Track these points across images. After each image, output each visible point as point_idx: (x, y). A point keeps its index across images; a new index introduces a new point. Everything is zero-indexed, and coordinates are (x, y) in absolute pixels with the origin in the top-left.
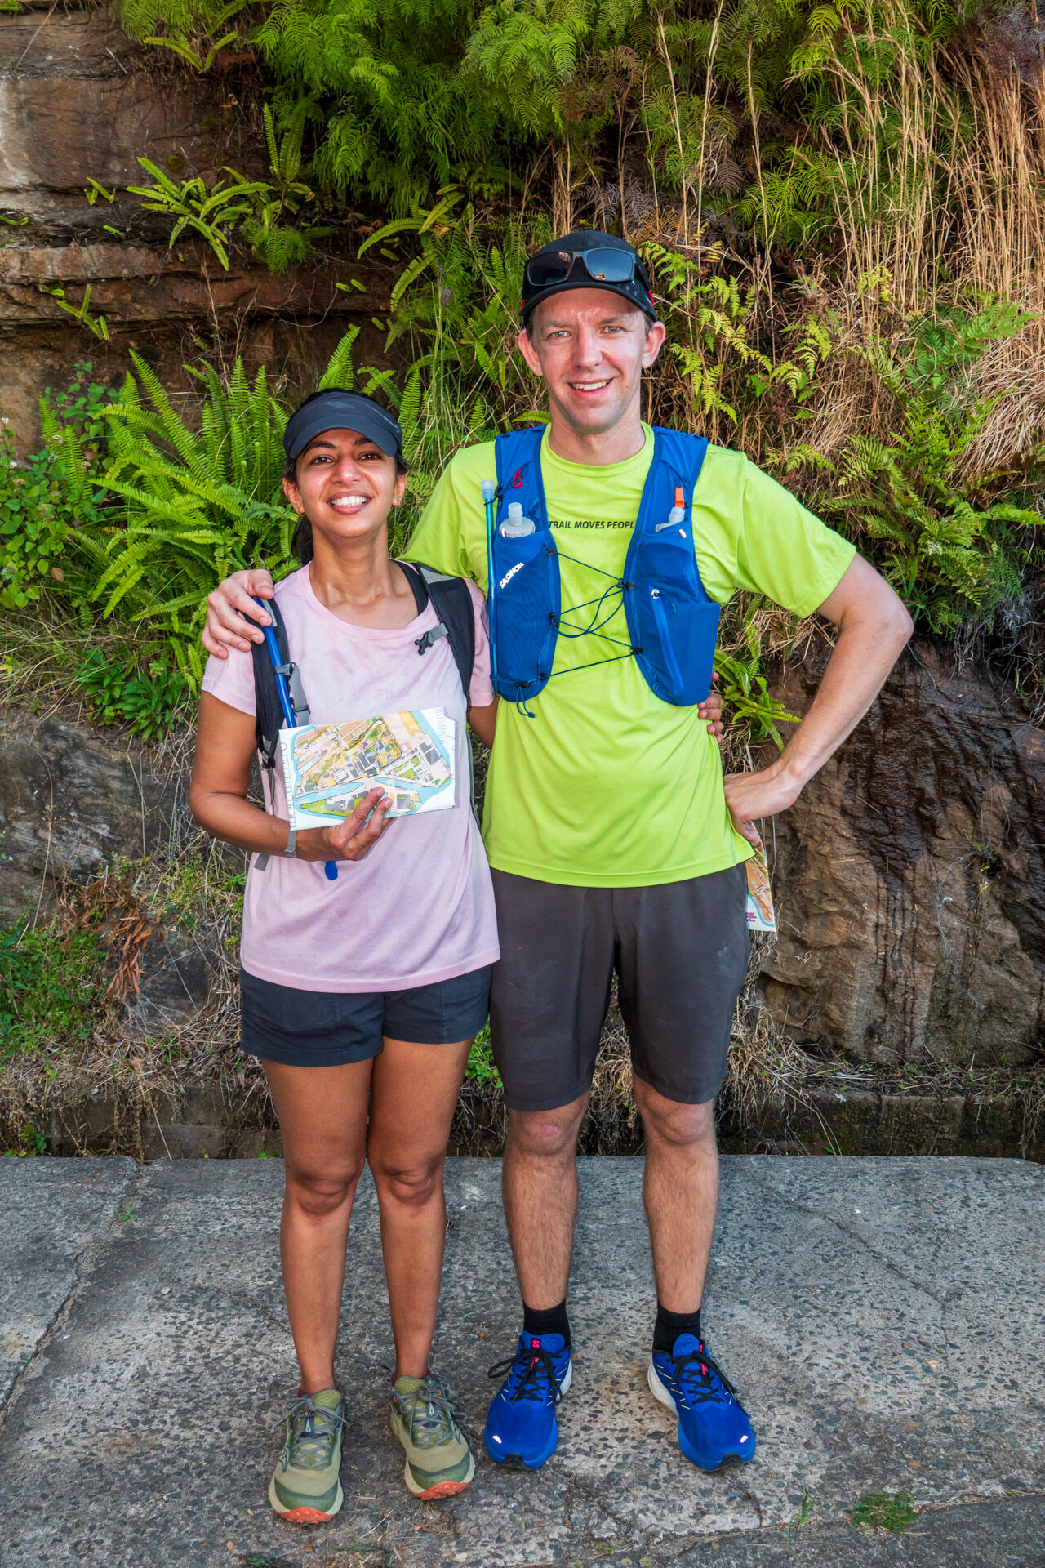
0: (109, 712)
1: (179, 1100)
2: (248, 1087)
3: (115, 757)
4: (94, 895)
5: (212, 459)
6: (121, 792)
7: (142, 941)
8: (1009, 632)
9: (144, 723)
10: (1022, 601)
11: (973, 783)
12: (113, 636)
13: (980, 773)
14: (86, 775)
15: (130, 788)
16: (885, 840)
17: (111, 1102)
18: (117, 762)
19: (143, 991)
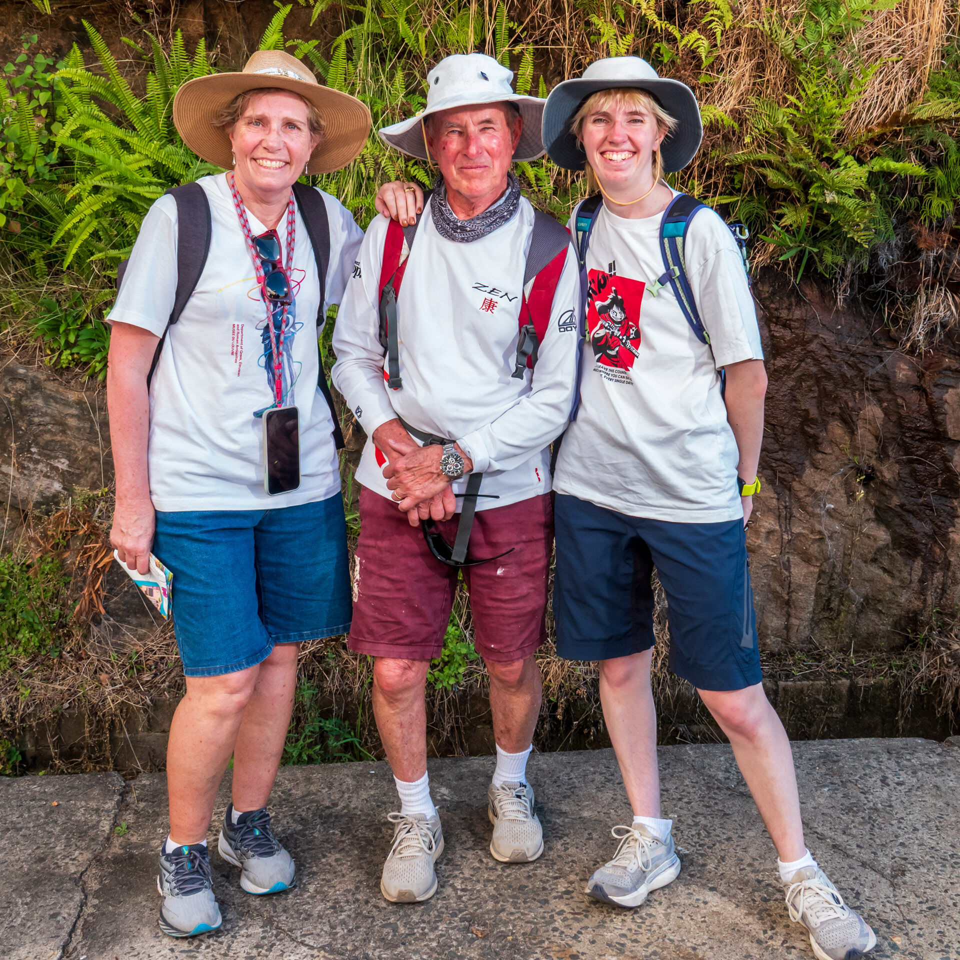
0: (66, 356)
1: (145, 711)
3: (72, 396)
4: (58, 523)
5: (157, 122)
6: (79, 429)
7: (105, 566)
8: (881, 270)
9: (99, 366)
10: (893, 243)
11: (850, 404)
12: (67, 285)
13: (857, 395)
14: (46, 414)
15: (87, 425)
16: (775, 456)
17: (81, 716)
18: (74, 401)
19: (107, 612)
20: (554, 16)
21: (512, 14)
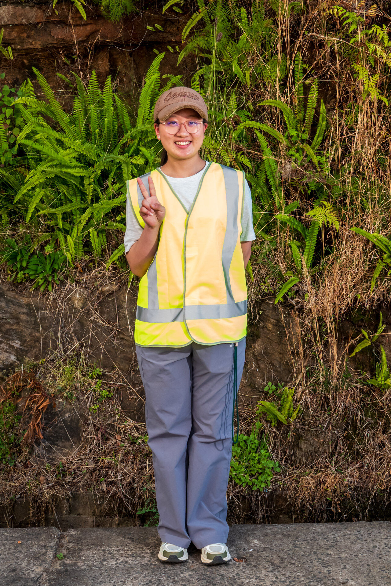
0: (20, 275)
1: (68, 500)
2: (108, 492)
3: (24, 301)
4: (14, 381)
6: (27, 322)
7: (43, 408)
9: (41, 282)
12: (22, 230)
14: (6, 312)
15: (33, 319)
17: (28, 502)
18: (25, 304)
19: (44, 438)
20: (331, 61)
21: (305, 59)
